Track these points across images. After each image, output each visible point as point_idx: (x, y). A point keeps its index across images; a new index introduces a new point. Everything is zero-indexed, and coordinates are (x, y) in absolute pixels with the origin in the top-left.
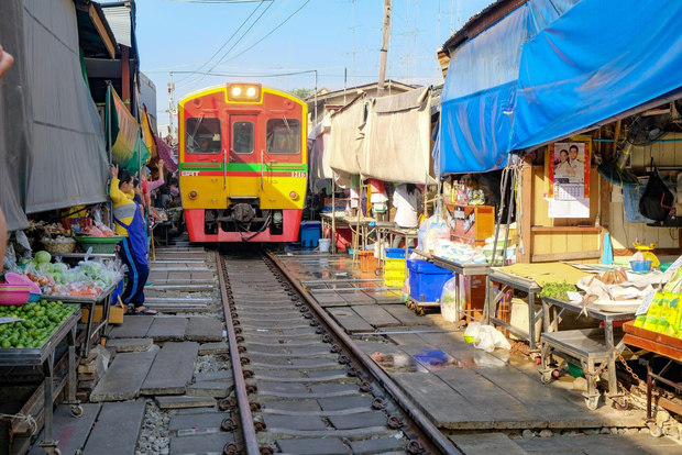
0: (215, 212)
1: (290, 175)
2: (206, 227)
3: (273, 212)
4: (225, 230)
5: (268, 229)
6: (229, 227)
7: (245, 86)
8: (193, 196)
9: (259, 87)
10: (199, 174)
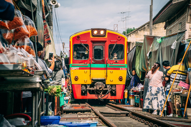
0: (86, 85)
1: (119, 69)
2: (82, 92)
3: (112, 85)
4: (90, 93)
5: (109, 93)
6: (92, 92)
7: (99, 30)
8: (76, 79)
9: (105, 30)
10: (79, 69)
